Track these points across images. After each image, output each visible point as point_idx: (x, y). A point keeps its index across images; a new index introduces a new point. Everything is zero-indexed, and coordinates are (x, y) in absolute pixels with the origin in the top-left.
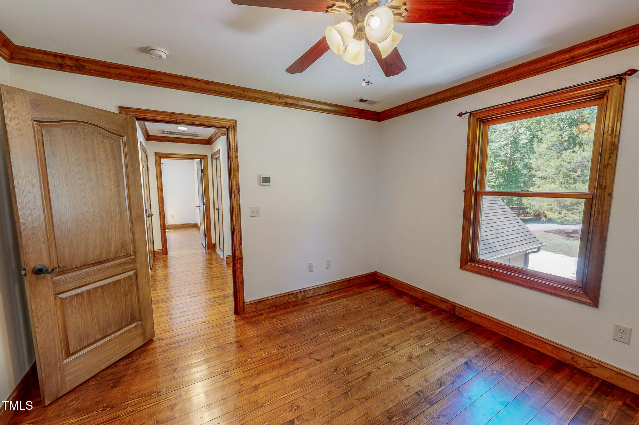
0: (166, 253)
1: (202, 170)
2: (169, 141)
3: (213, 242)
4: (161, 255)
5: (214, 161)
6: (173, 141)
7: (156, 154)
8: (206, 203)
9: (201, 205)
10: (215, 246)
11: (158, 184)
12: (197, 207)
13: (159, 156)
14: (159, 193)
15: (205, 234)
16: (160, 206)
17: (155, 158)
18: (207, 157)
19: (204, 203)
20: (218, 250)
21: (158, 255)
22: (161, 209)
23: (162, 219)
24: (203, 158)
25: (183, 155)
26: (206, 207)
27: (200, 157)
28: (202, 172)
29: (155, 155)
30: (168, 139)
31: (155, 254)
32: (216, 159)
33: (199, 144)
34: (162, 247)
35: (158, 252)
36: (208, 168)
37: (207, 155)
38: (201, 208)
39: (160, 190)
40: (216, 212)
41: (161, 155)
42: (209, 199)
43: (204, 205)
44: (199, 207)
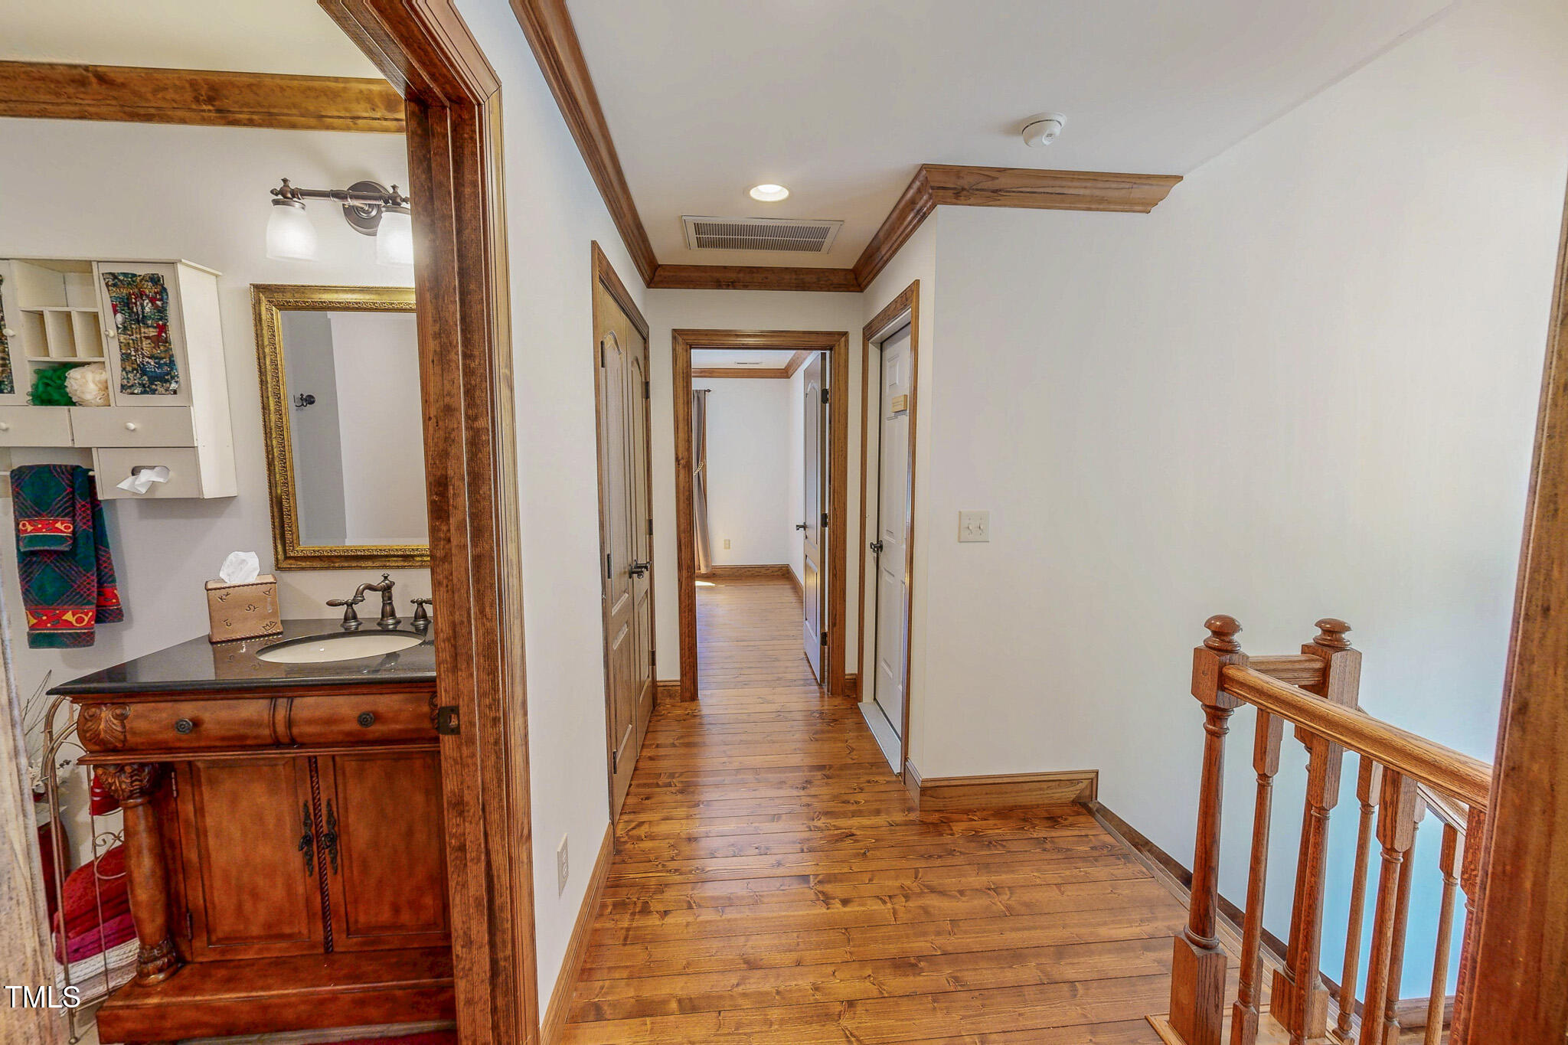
0: (694, 697)
1: (824, 392)
2: (719, 285)
3: (851, 668)
4: (678, 699)
5: (873, 352)
6: (732, 285)
7: (677, 334)
8: (832, 520)
9: (814, 520)
10: (856, 683)
11: (677, 447)
12: (798, 527)
13: (687, 340)
14: (682, 476)
15: (824, 636)
16: (682, 527)
17: (674, 350)
18: (847, 341)
19: (824, 516)
20: (866, 705)
21: (668, 701)
22: (682, 535)
23: (684, 573)
24: (830, 343)
25: (762, 334)
26: (833, 533)
27: (822, 340)
28: (824, 400)
29: (674, 338)
30: (718, 275)
31: (659, 695)
32: (882, 344)
33: (821, 289)
34: (682, 675)
35: (668, 688)
36: (846, 382)
37: (845, 334)
38: (814, 533)
39: (684, 467)
40: (870, 555)
41: (691, 339)
42: (845, 504)
43: (824, 524)
44: (804, 527)
